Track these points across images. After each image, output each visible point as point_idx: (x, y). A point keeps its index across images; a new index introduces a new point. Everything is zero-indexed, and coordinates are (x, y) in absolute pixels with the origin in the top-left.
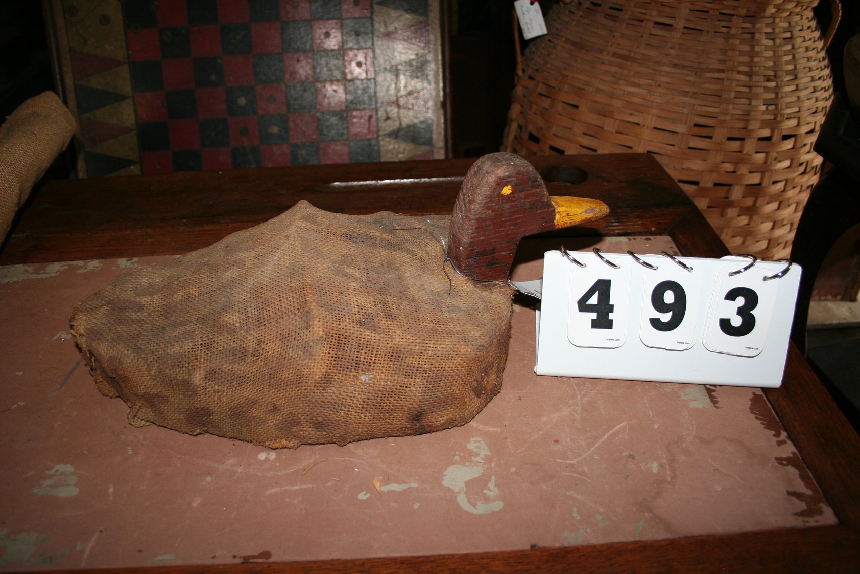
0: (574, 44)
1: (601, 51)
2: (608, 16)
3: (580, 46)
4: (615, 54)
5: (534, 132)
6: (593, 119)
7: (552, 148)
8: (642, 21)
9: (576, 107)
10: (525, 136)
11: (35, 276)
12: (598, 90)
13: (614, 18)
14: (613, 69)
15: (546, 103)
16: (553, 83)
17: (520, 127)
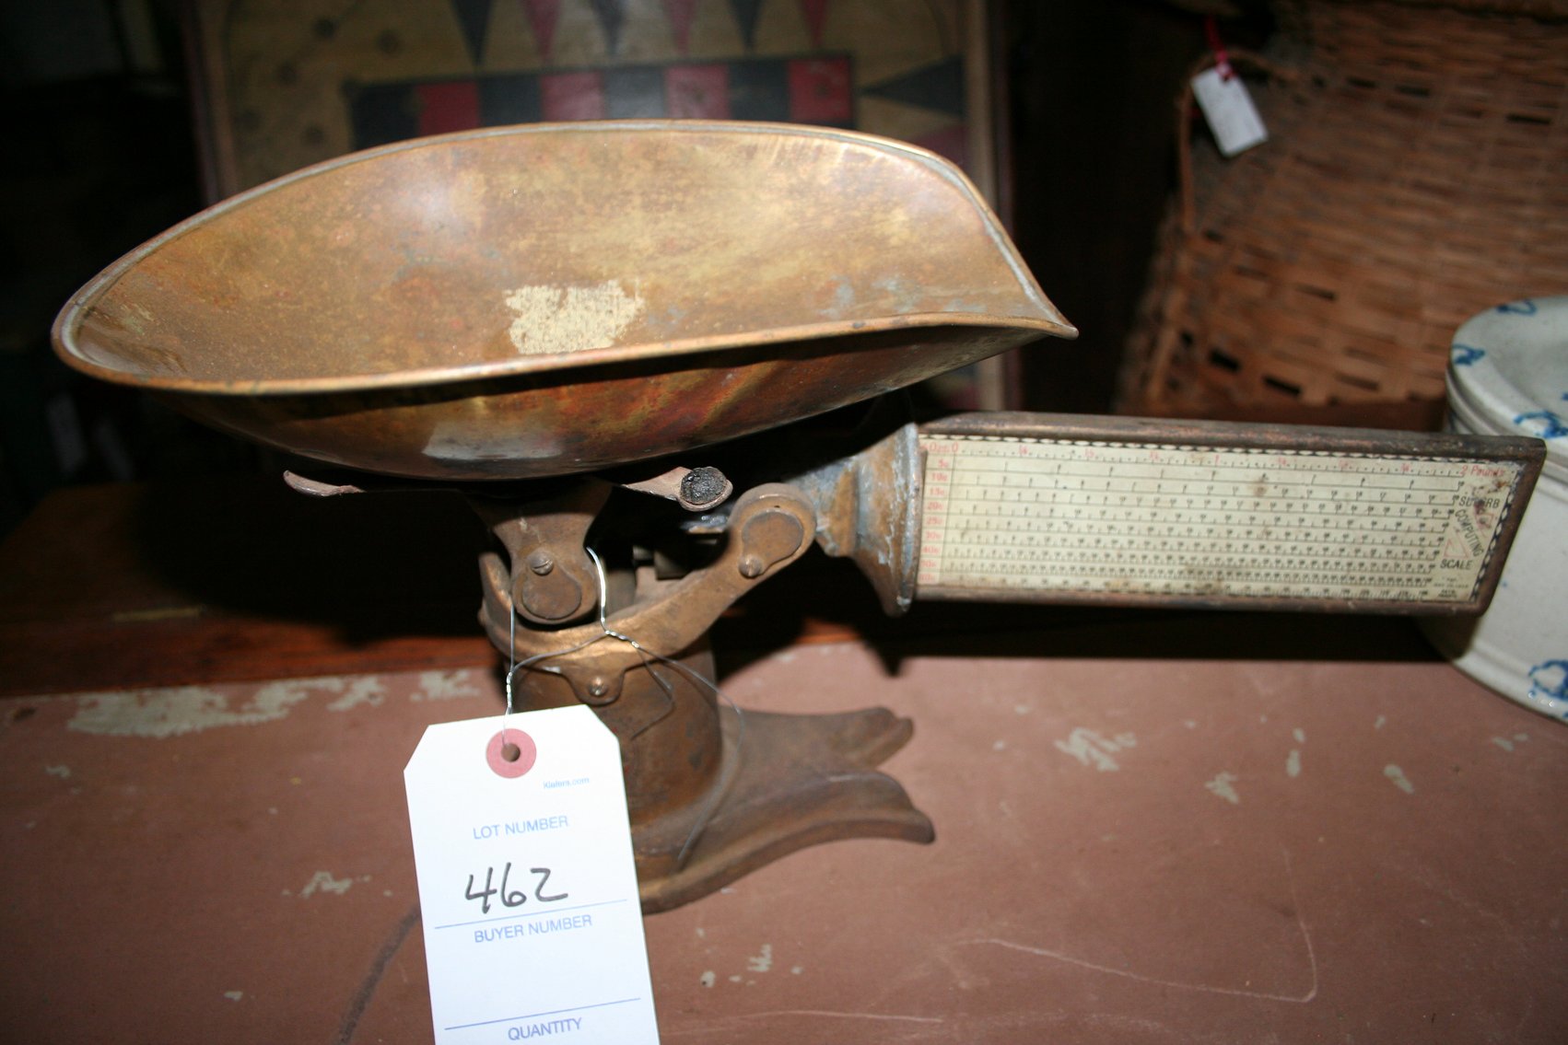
0: (1319, 166)
1: (1385, 179)
2: (1392, 106)
3: (1335, 170)
4: (1419, 186)
5: (1225, 347)
6: (1371, 322)
7: (1273, 383)
8: (1477, 114)
9: (1329, 296)
10: (1200, 354)
11: (231, 719)
12: (1383, 262)
13: (1411, 111)
14: (1414, 216)
15: (1256, 289)
16: (1271, 246)
17: (1187, 339)
